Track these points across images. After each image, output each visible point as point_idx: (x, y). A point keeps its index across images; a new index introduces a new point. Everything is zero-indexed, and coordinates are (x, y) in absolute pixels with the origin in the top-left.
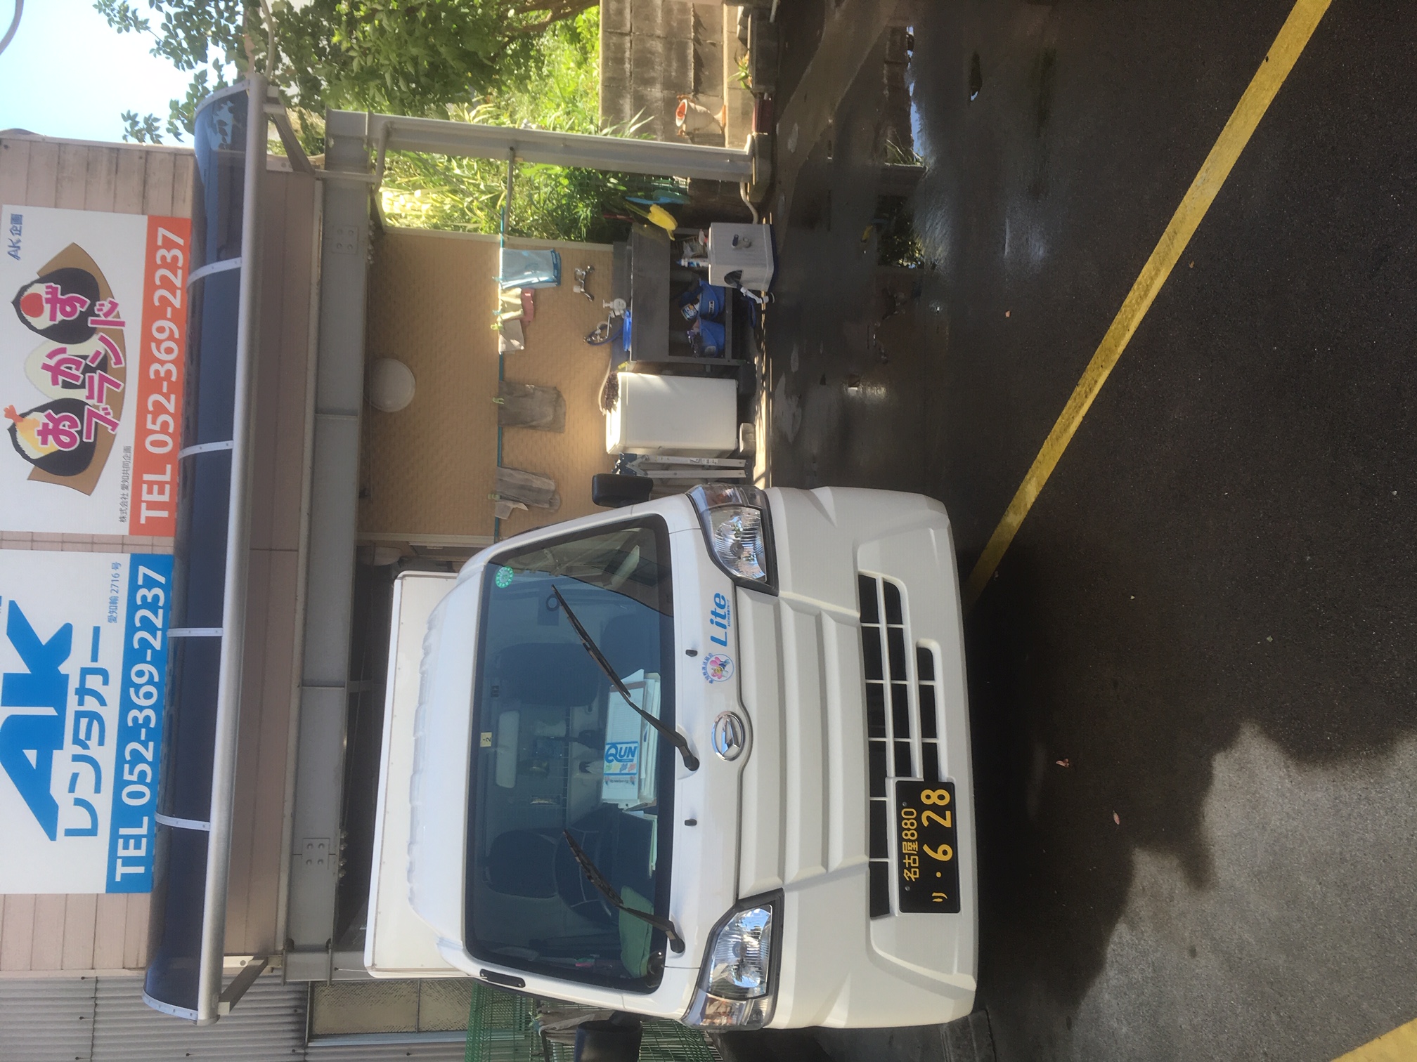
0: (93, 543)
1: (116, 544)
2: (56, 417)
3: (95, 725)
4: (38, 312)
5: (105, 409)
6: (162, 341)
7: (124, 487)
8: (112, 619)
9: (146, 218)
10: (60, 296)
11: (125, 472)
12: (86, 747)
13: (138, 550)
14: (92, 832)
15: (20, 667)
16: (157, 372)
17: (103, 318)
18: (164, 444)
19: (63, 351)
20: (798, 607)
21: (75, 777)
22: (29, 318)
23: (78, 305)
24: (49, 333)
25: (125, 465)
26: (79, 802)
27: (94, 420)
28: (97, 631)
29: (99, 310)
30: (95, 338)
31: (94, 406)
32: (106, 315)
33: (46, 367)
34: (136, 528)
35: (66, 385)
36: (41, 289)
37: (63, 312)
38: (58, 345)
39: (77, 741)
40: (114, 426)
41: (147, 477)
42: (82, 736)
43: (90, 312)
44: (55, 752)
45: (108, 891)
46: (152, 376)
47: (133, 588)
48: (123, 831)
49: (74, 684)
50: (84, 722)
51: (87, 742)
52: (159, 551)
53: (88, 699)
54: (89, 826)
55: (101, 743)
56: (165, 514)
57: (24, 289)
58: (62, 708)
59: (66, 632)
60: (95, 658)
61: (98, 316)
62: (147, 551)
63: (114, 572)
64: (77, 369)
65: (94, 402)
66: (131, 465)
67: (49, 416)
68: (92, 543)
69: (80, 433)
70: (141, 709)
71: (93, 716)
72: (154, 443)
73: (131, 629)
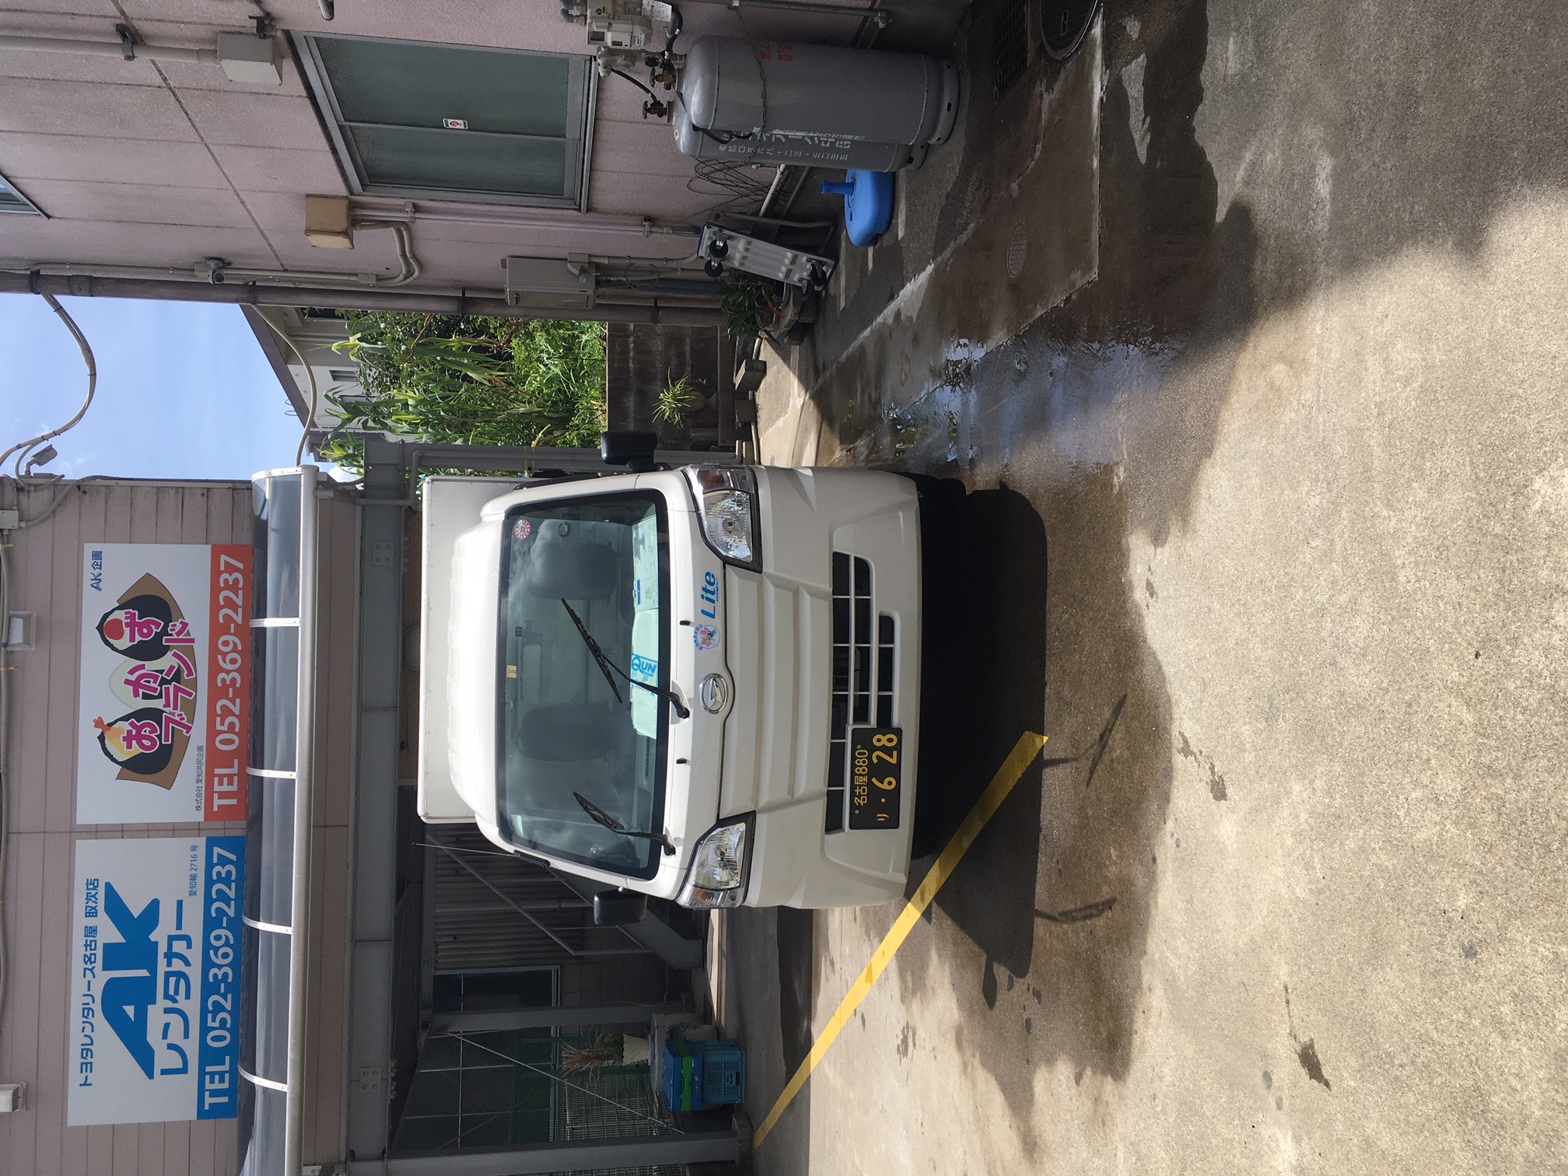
0: (174, 830)
1: (193, 830)
2: (139, 724)
3: (182, 981)
4: (119, 635)
5: (179, 715)
6: (228, 653)
7: (198, 781)
8: (192, 893)
9: (209, 546)
10: (137, 620)
11: (199, 768)
12: (175, 1001)
14: (184, 1070)
15: (117, 937)
16: (224, 680)
17: (175, 637)
19: (142, 667)
21: (167, 1026)
22: (110, 640)
23: (153, 627)
24: (128, 652)
25: (199, 762)
26: (171, 1047)
27: (171, 725)
28: (180, 903)
29: (171, 630)
30: (169, 654)
31: (170, 713)
32: (178, 634)
33: (127, 682)
34: (209, 814)
35: (146, 697)
36: (120, 615)
37: (141, 634)
38: (138, 663)
39: (167, 996)
40: (189, 729)
41: (217, 771)
42: (171, 992)
43: (164, 632)
44: (150, 1007)
45: (199, 1117)
46: (220, 684)
47: (209, 866)
48: (209, 1069)
49: (162, 949)
50: (172, 980)
51: (176, 997)
52: (229, 833)
53: (174, 960)
54: (180, 1066)
55: (188, 997)
56: (234, 802)
57: (106, 616)
58: (153, 971)
59: (154, 906)
60: (179, 927)
61: (171, 635)
62: (221, 834)
63: (193, 853)
64: (155, 682)
65: (171, 709)
66: (204, 762)
67: (132, 724)
69: (160, 737)
70: (220, 967)
71: (180, 975)
72: (223, 742)
73: (208, 901)
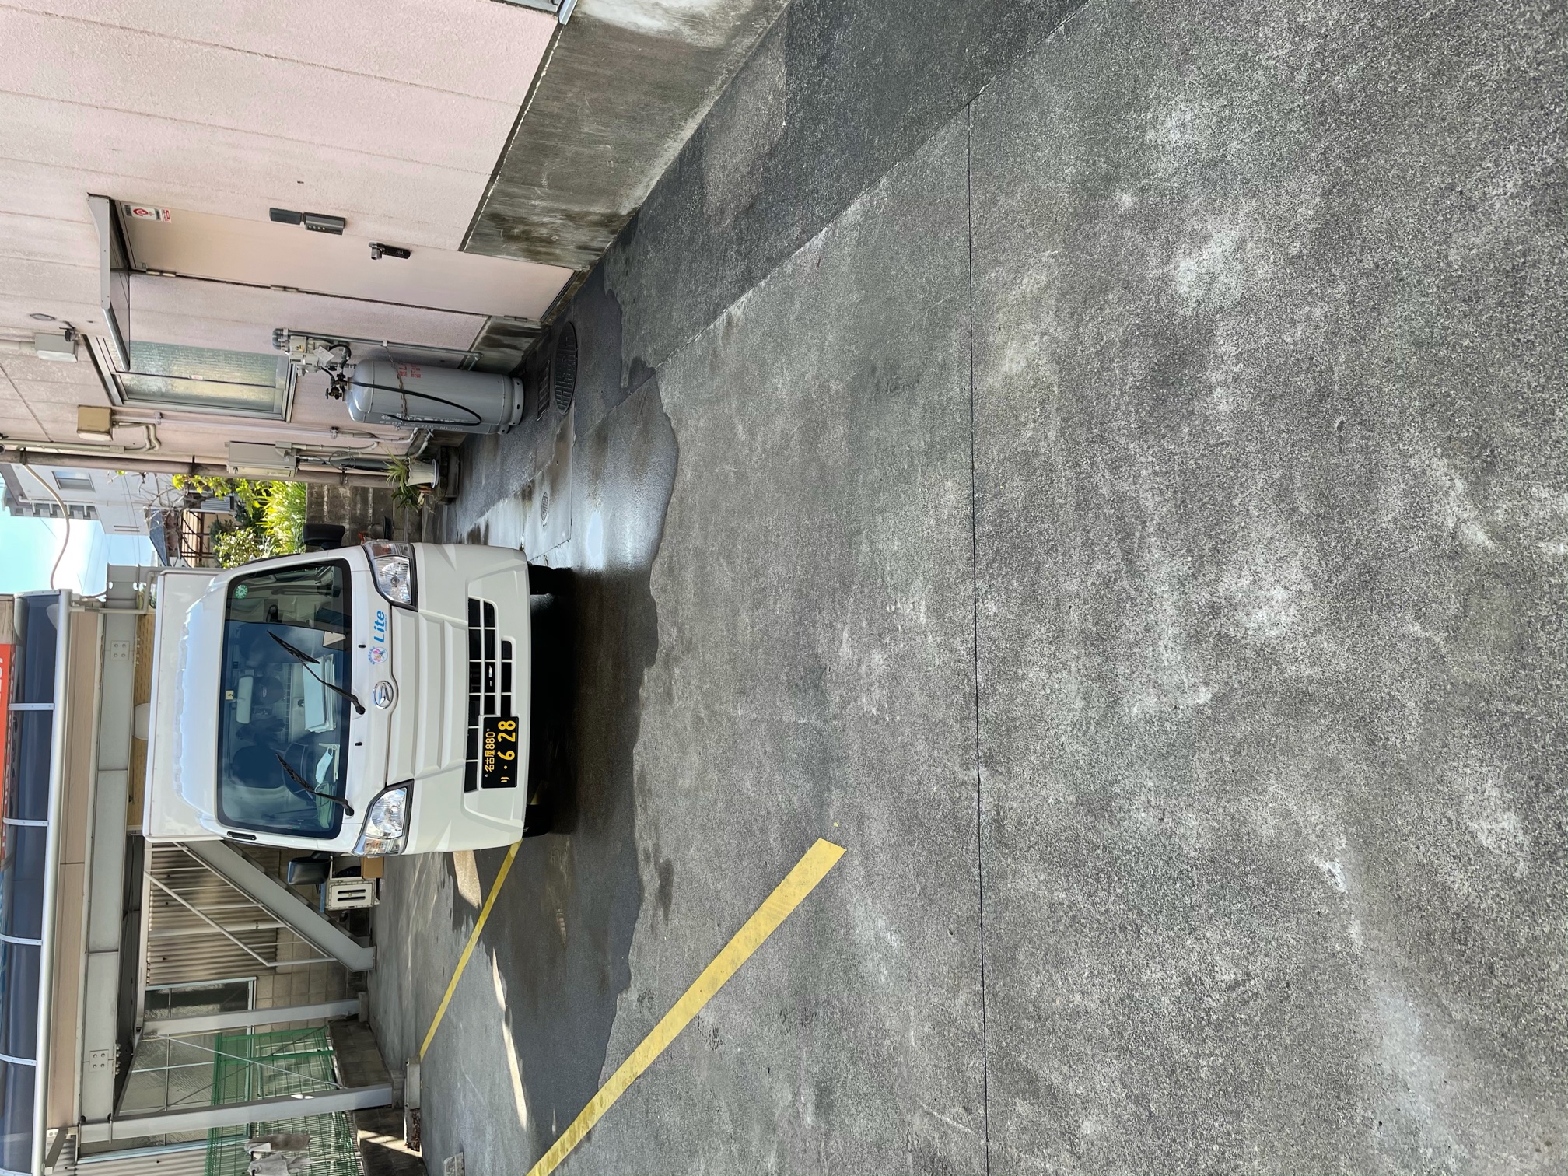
20: (429, 619)
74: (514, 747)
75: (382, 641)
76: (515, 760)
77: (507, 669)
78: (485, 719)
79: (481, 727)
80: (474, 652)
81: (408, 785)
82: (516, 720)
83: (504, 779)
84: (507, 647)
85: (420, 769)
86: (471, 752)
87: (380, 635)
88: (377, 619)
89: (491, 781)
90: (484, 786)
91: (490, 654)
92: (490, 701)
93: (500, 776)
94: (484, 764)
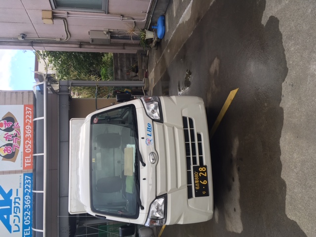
1: (20, 172)
2: (7, 147)
3: (18, 209)
4: (2, 126)
5: (17, 145)
6: (28, 130)
7: (21, 160)
8: (20, 187)
9: (23, 105)
10: (6, 123)
13: (25, 173)
15: (2, 199)
16: (27, 136)
18: (29, 150)
21: (15, 220)
23: (10, 124)
24: (4, 130)
25: (21, 155)
26: (16, 225)
27: (15, 147)
28: (17, 190)
29: (15, 125)
30: (14, 130)
33: (4, 137)
34: (24, 168)
35: (9, 140)
36: (3, 122)
37: (7, 126)
38: (7, 133)
39: (14, 213)
40: (19, 148)
41: (26, 157)
43: (13, 125)
44: (10, 215)
47: (24, 180)
48: (25, 230)
49: (13, 201)
51: (17, 212)
53: (16, 204)
54: (18, 230)
56: (30, 165)
58: (11, 206)
59: (11, 190)
60: (17, 195)
62: (27, 172)
63: (20, 177)
64: (11, 137)
65: (15, 143)
68: (16, 172)
69: (12, 150)
70: (27, 205)
72: (27, 151)
73: (24, 189)
74: (206, 178)
75: (151, 135)
76: (207, 184)
77: (200, 145)
78: (194, 167)
79: (192, 170)
80: (186, 139)
81: (165, 196)
82: (206, 167)
83: (204, 193)
84: (199, 136)
85: (169, 188)
86: (189, 181)
87: (149, 133)
88: (148, 127)
89: (198, 194)
90: (196, 196)
91: (193, 139)
92: (195, 159)
93: (202, 192)
94: (195, 186)
